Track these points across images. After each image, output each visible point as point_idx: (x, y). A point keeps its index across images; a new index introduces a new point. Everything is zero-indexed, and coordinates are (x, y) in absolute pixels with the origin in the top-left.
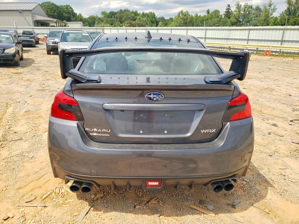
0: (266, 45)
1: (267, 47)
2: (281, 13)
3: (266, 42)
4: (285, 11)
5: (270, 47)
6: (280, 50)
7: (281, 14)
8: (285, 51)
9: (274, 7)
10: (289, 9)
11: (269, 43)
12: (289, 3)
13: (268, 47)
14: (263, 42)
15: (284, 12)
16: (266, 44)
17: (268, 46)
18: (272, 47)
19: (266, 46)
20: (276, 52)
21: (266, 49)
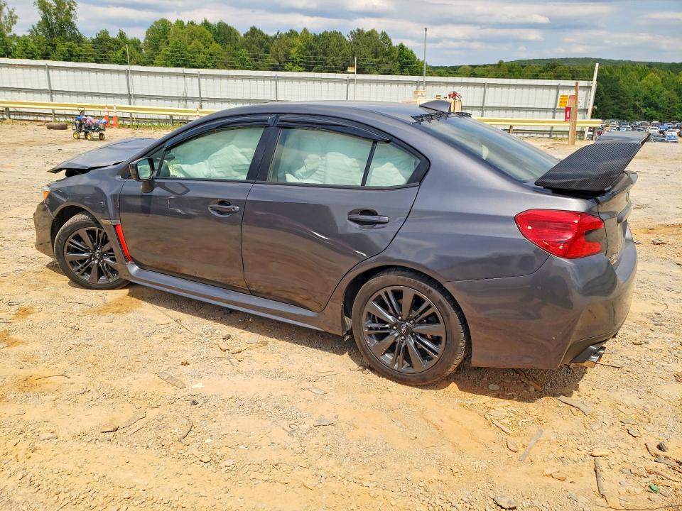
0: (104, 105)
1: (106, 109)
2: (31, 28)
3: (103, 99)
4: (39, 24)
5: (112, 108)
6: (131, 114)
7: (32, 32)
8: (140, 116)
9: (11, 13)
10: (45, 20)
11: (110, 99)
12: (44, 7)
13: (109, 108)
14: (96, 99)
15: (36, 26)
16: (102, 102)
17: (106, 106)
18: (117, 108)
19: (104, 107)
20: (123, 119)
21: (106, 114)
